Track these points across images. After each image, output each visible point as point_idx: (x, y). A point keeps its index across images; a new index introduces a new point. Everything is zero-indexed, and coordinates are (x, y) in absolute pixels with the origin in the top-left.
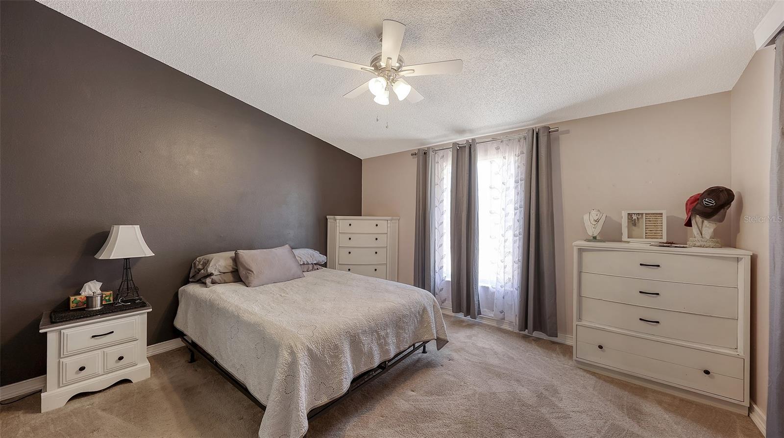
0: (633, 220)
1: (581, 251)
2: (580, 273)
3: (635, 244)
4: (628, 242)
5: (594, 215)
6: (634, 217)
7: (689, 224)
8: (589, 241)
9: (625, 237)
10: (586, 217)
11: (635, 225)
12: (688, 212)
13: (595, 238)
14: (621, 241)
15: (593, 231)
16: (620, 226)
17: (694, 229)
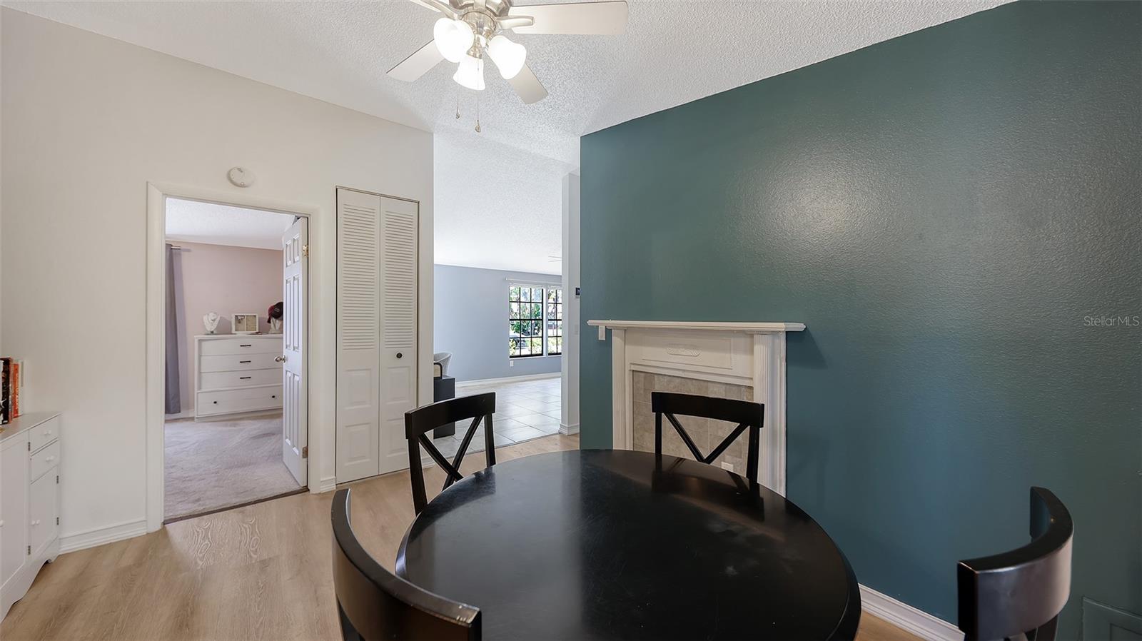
0: (239, 320)
1: (200, 341)
2: (200, 356)
3: (240, 334)
4: (235, 334)
5: (212, 316)
6: (239, 318)
7: (269, 321)
8: (208, 334)
9: (233, 331)
10: (205, 318)
11: (240, 322)
12: (269, 314)
13: (212, 332)
14: (232, 334)
15: (210, 328)
16: (230, 323)
17: (272, 324)
